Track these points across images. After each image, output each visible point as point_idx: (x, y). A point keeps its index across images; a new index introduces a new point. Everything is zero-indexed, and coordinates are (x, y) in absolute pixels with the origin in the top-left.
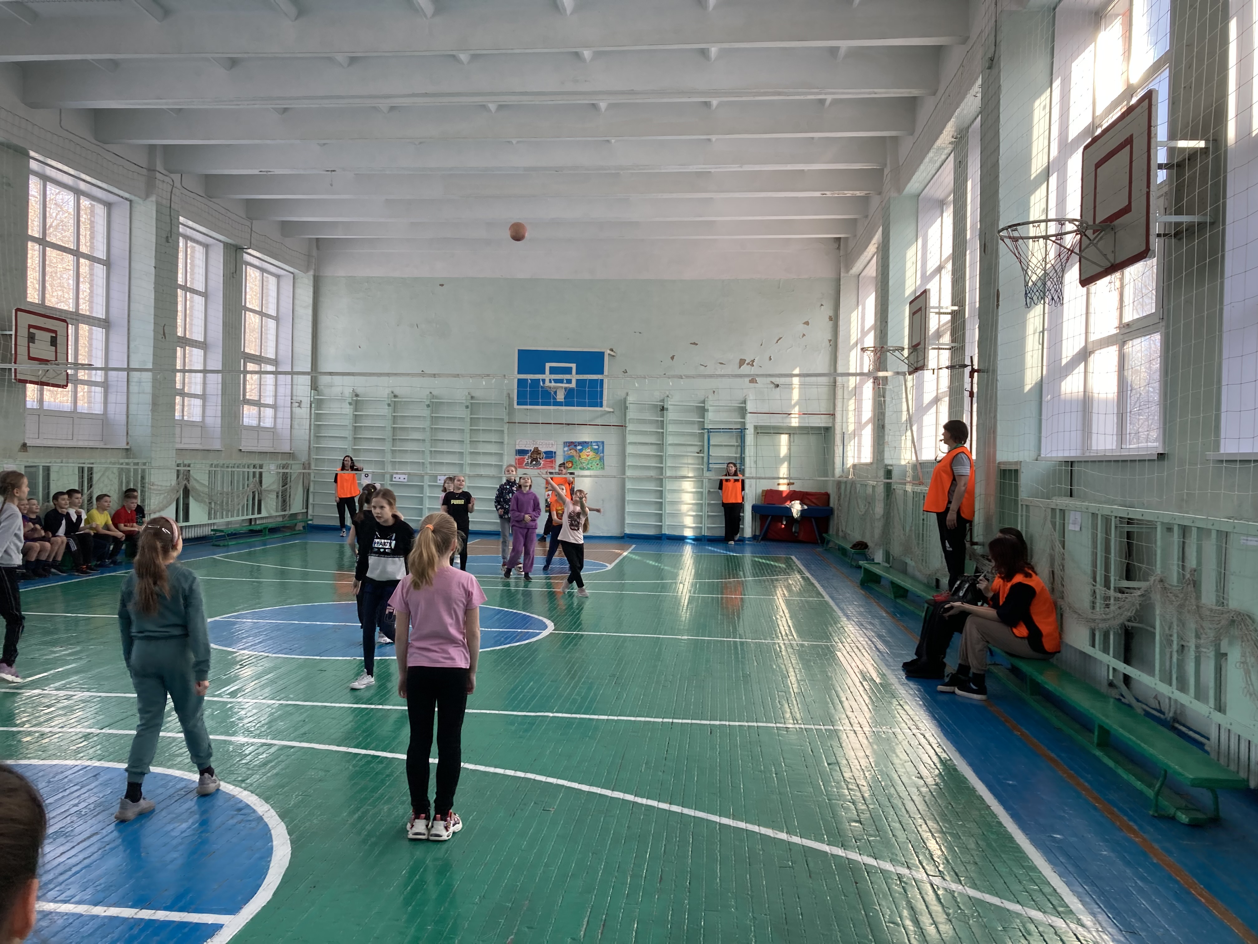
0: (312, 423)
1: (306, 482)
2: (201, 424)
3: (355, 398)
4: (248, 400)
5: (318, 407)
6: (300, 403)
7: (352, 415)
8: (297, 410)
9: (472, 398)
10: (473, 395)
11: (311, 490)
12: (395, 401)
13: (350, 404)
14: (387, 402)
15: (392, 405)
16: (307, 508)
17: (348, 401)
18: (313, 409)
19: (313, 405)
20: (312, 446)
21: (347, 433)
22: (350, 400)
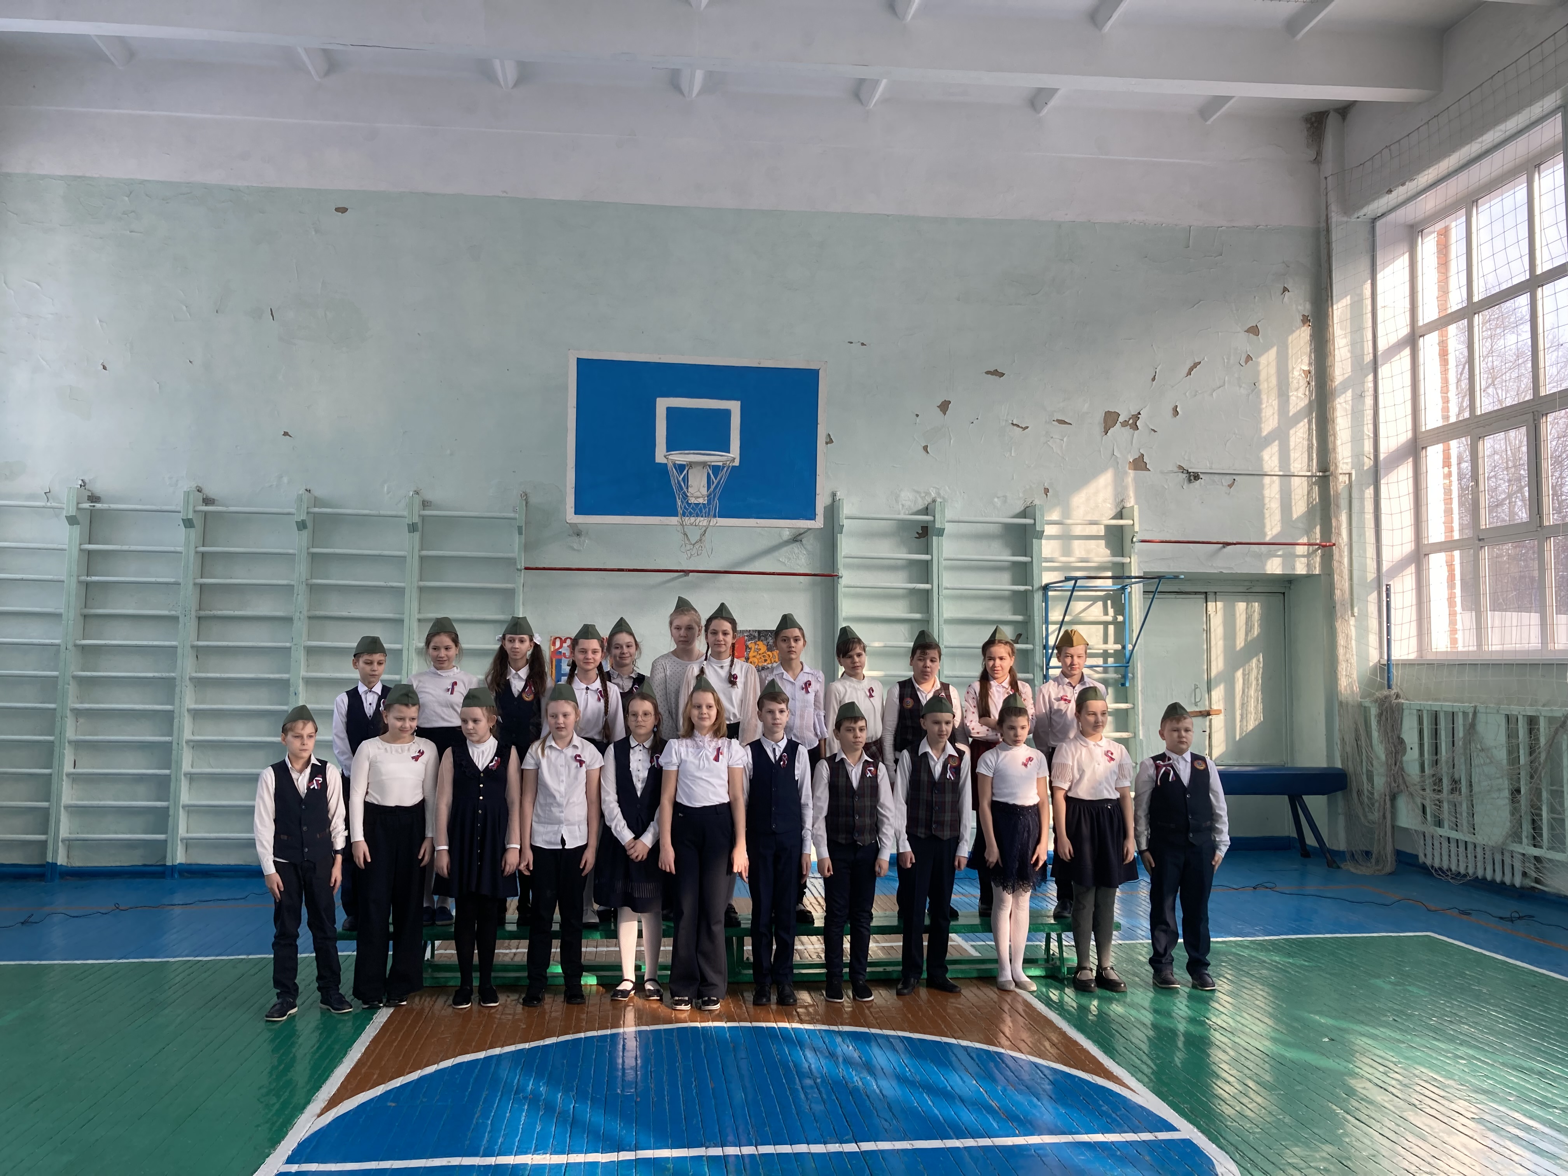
3: (87, 505)
7: (75, 552)
9: (425, 504)
10: (429, 496)
12: (206, 514)
13: (72, 520)
14: (181, 516)
15: (198, 522)
17: (65, 513)
21: (63, 602)
22: (72, 512)
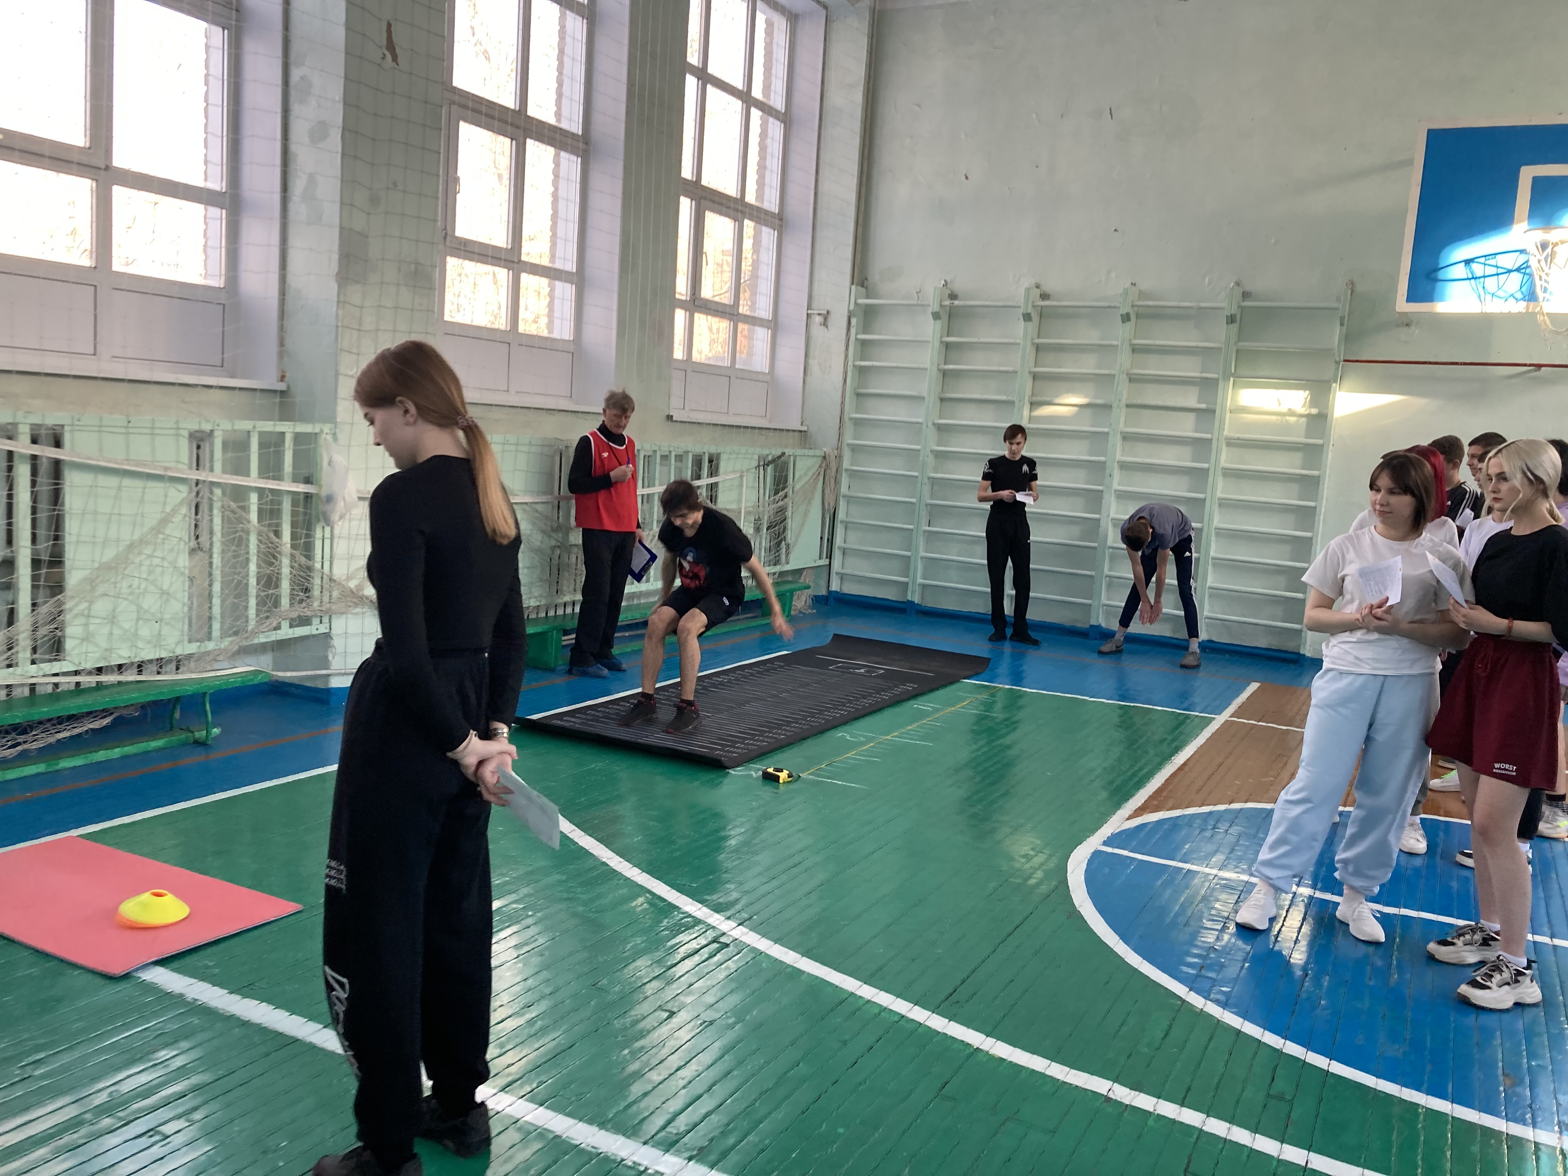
0: (850, 363)
1: (830, 499)
2: (571, 348)
3: (947, 303)
4: (707, 301)
5: (866, 327)
6: (826, 317)
7: (937, 344)
8: (817, 331)
9: (1246, 295)
10: (1248, 288)
11: (841, 515)
12: (1042, 308)
13: (936, 316)
14: (1022, 310)
15: (1035, 316)
16: (830, 556)
17: (930, 310)
18: (853, 331)
19: (854, 321)
20: (846, 418)
21: (927, 387)
22: (936, 308)
